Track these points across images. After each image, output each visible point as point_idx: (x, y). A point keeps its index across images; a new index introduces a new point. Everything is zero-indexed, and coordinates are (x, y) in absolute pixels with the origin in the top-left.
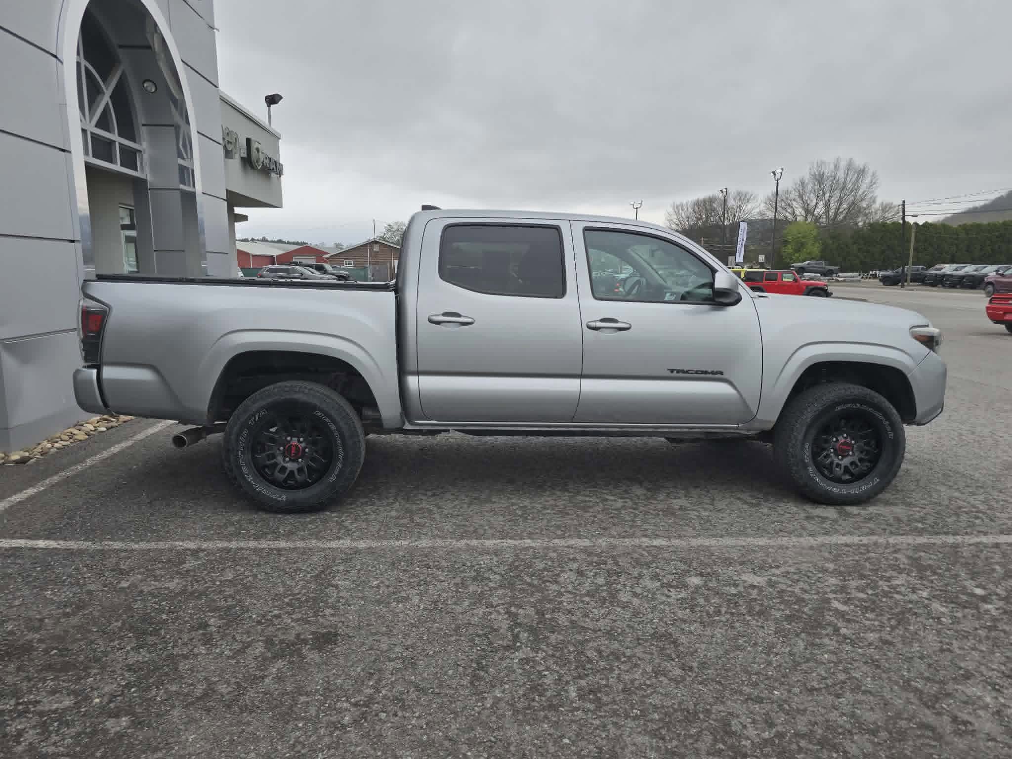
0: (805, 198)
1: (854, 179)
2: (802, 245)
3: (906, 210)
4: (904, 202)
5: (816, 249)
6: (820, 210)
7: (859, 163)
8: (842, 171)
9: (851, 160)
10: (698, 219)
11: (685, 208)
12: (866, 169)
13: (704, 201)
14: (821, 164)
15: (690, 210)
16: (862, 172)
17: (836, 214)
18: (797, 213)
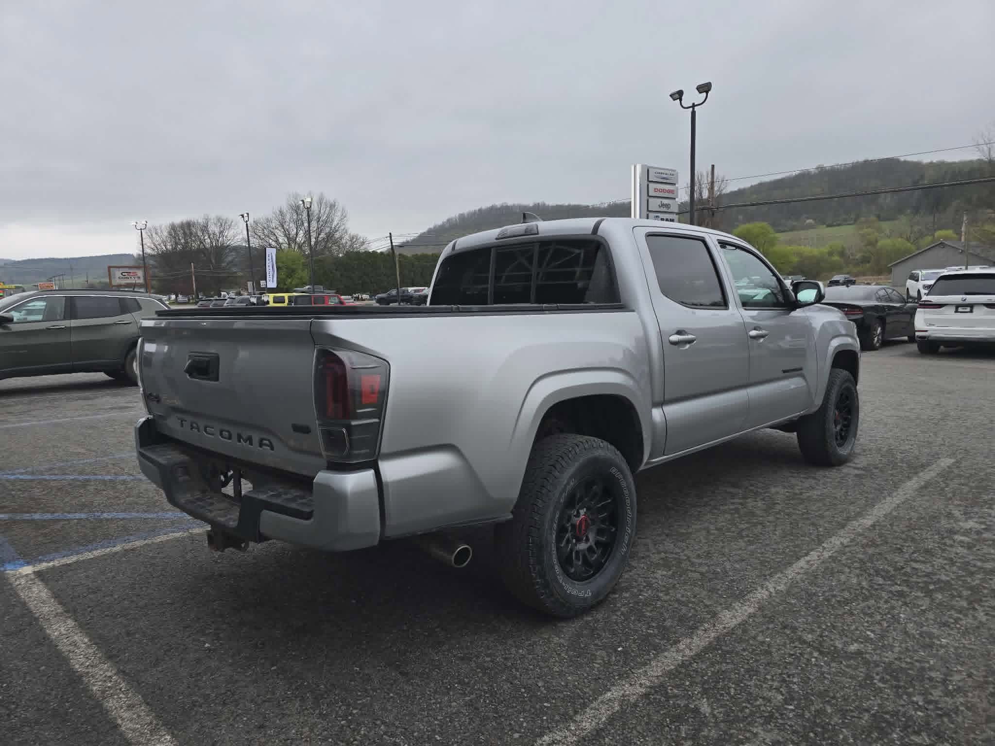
0: (286, 226)
1: (327, 212)
2: (293, 271)
3: (393, 241)
4: (390, 234)
5: (305, 274)
6: (301, 238)
7: (330, 197)
8: (316, 205)
9: (322, 194)
10: (176, 244)
11: (159, 231)
12: (337, 204)
13: (182, 226)
14: (296, 196)
15: (166, 234)
16: (332, 206)
17: (316, 243)
18: (281, 241)
